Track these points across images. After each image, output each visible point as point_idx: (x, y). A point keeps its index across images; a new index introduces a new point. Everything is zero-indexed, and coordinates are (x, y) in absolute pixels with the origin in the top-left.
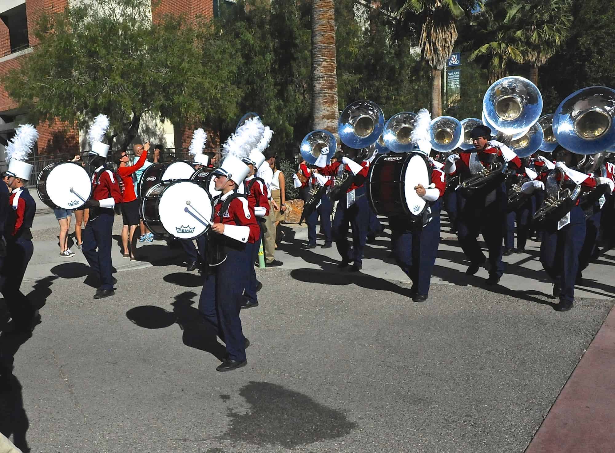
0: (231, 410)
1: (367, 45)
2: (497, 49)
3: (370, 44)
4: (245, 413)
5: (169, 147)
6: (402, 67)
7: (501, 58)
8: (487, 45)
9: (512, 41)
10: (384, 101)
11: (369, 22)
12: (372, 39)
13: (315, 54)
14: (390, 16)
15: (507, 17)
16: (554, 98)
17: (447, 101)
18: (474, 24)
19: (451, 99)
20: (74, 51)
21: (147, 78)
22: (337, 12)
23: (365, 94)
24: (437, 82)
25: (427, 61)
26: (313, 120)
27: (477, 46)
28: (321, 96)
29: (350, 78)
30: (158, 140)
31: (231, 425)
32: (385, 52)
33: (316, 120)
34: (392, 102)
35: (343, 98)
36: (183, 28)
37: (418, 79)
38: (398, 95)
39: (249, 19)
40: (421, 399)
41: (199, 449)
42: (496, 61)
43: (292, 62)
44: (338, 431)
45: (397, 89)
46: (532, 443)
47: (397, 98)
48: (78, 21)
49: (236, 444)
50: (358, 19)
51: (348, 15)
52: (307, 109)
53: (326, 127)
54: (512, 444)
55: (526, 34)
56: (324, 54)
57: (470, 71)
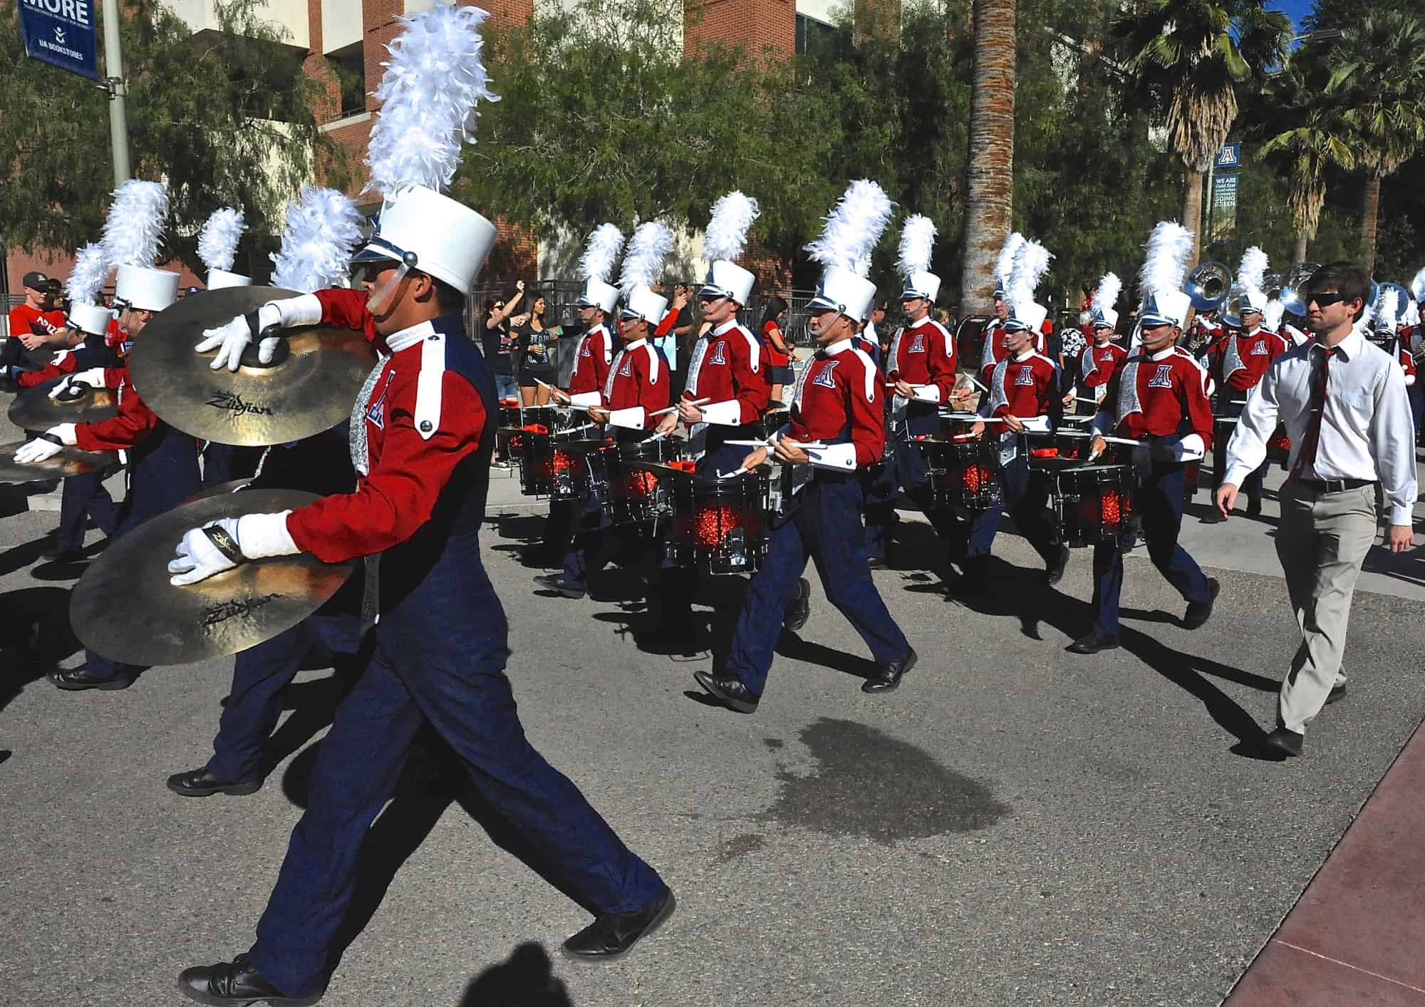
0: (782, 767)
1: (1071, 119)
2: (1307, 141)
3: (1078, 118)
4: (807, 775)
5: (699, 282)
6: (1132, 160)
7: (1314, 157)
8: (1290, 133)
9: (1337, 128)
10: (1097, 223)
11: (1077, 78)
12: (1081, 107)
13: (975, 130)
14: (1116, 68)
15: (1330, 85)
16: (1407, 237)
17: (1211, 228)
18: (1269, 92)
19: (1218, 227)
20: (537, 98)
21: (669, 154)
22: (1022, 56)
23: (1062, 208)
24: (1195, 195)
25: (1180, 155)
26: (965, 250)
27: (1273, 133)
28: (982, 207)
29: (1037, 178)
30: (679, 269)
31: (782, 794)
32: (1103, 133)
33: (971, 250)
34: (1109, 225)
35: (1020, 212)
36: (740, 68)
37: (1160, 187)
38: (1123, 213)
39: (859, 59)
40: (1130, 770)
41: (720, 835)
42: (1304, 162)
43: (932, 142)
44: (975, 819)
45: (1120, 203)
46: (1328, 864)
47: (1120, 217)
48: (549, 44)
49: (788, 830)
50: (1059, 70)
51: (1041, 63)
52: (955, 229)
53: (986, 263)
54: (1291, 863)
55: (1363, 117)
56: (993, 131)
57: (1257, 177)
